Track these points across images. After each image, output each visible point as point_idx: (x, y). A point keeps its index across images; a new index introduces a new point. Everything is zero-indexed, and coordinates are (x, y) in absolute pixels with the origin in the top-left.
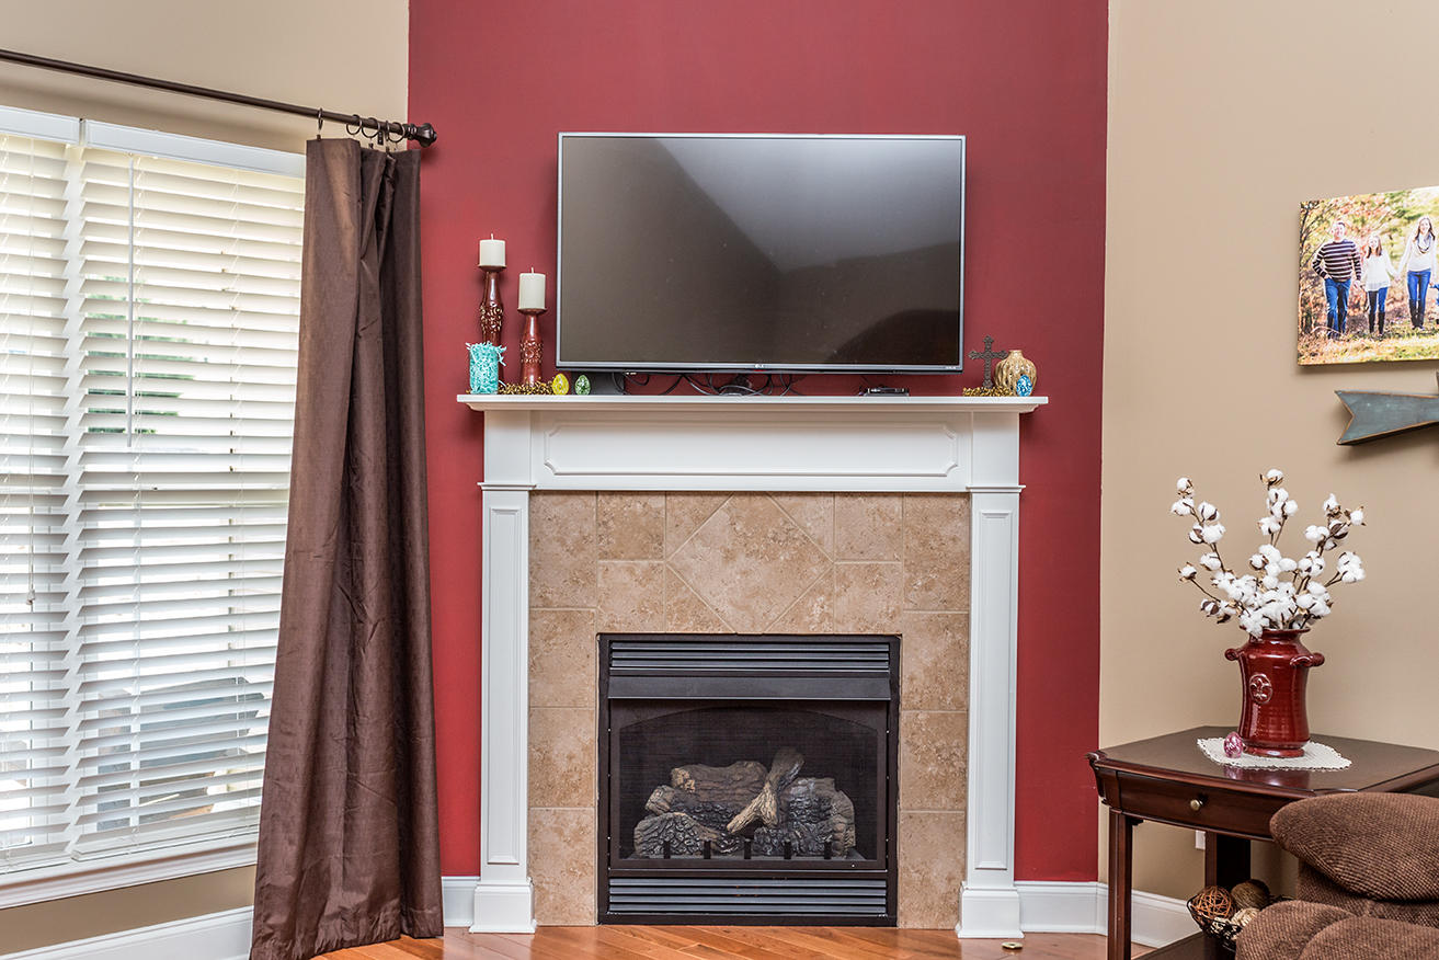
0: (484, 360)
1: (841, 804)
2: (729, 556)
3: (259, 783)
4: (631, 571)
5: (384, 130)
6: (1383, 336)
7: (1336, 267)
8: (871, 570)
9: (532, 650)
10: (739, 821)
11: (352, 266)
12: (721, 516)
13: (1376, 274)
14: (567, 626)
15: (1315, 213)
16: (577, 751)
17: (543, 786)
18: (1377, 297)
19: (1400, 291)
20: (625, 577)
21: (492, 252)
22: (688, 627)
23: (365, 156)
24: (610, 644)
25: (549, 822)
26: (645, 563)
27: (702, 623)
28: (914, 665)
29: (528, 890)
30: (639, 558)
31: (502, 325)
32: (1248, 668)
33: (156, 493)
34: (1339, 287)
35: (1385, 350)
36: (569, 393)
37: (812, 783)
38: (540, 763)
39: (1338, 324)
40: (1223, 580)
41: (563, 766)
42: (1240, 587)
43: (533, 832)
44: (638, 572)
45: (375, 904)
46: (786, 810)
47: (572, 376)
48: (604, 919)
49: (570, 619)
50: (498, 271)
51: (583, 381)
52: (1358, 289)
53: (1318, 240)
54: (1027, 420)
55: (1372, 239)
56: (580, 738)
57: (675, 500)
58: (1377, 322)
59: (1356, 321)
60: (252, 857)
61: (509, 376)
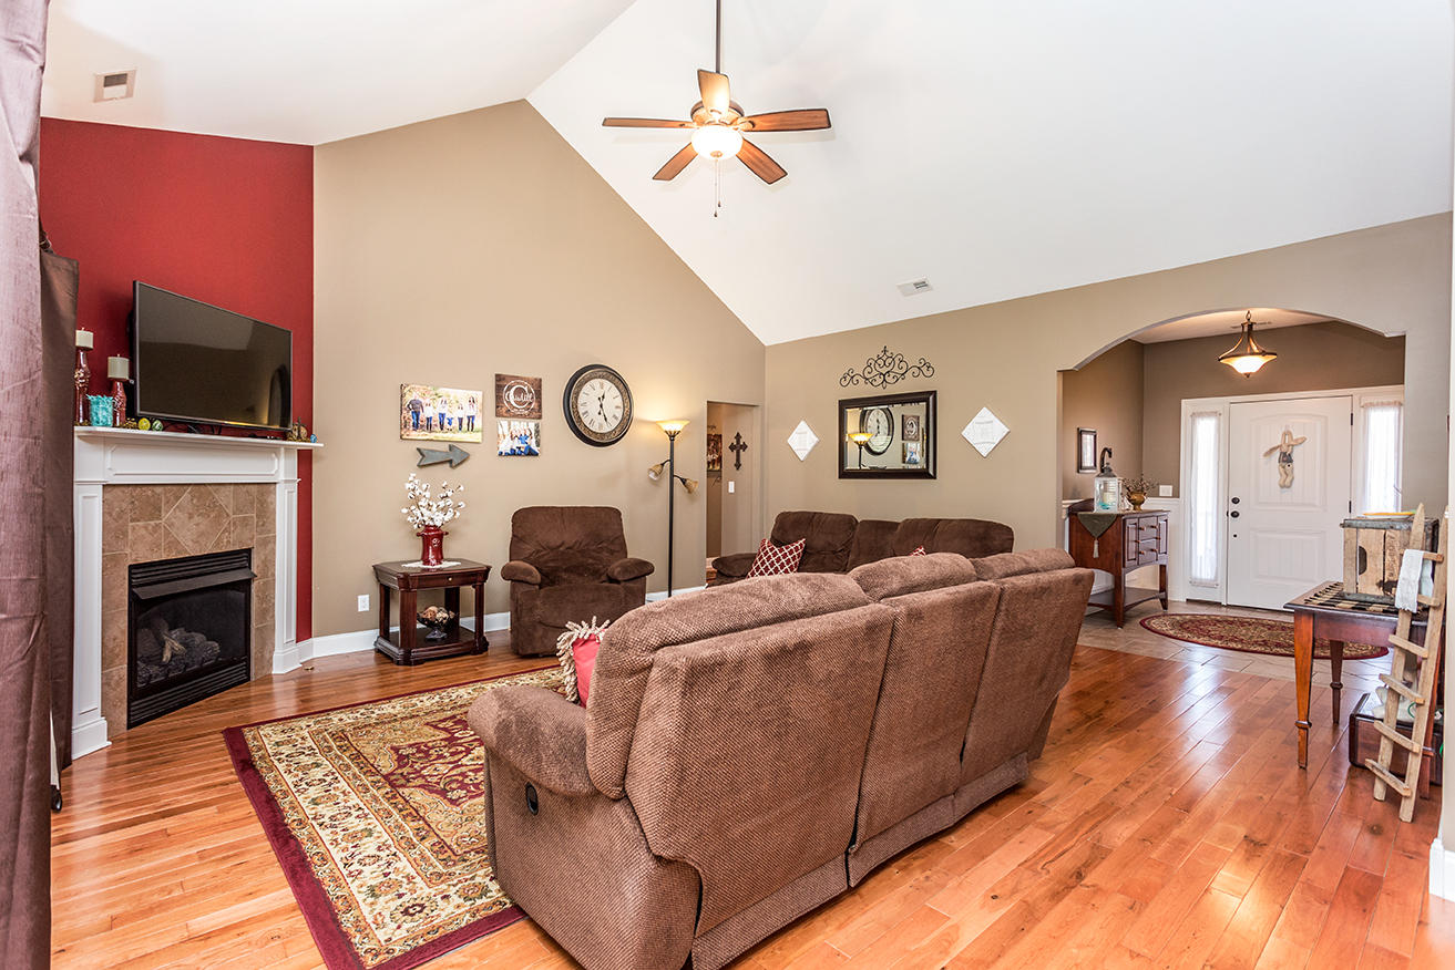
0: (104, 406)
2: (190, 516)
4: (146, 528)
6: (431, 432)
7: (416, 408)
8: (244, 519)
12: (186, 496)
13: (429, 412)
14: (113, 563)
15: (407, 389)
16: (119, 635)
18: (429, 419)
19: (436, 418)
20: (143, 532)
22: (173, 556)
24: (134, 570)
26: (152, 523)
27: (179, 553)
28: (256, 565)
30: (150, 520)
32: (420, 537)
34: (416, 414)
36: (151, 429)
39: (416, 426)
41: (111, 645)
44: (150, 528)
49: (115, 559)
52: (423, 416)
53: (409, 398)
55: (427, 401)
56: (121, 626)
57: (167, 488)
58: (429, 427)
59: (422, 426)
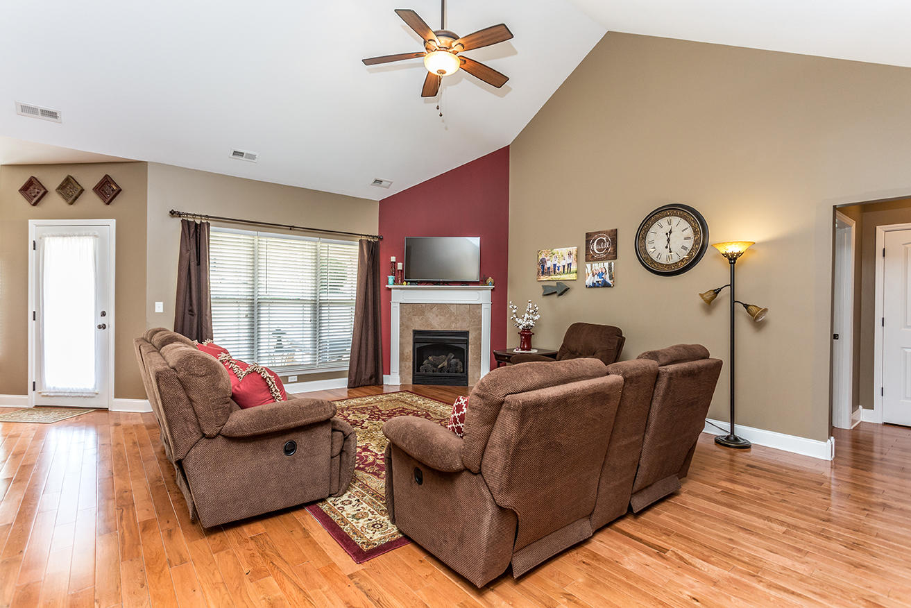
0: (391, 279)
1: (460, 363)
2: (437, 316)
3: (349, 355)
5: (373, 237)
6: (550, 275)
7: (543, 262)
8: (464, 318)
9: (400, 333)
10: (440, 366)
11: (366, 262)
12: (435, 308)
13: (549, 264)
16: (409, 352)
17: (402, 358)
18: (549, 268)
19: (552, 267)
20: (418, 320)
21: (393, 259)
23: (369, 242)
24: (416, 332)
25: (403, 365)
28: (471, 337)
29: (399, 377)
30: (420, 316)
31: (395, 272)
32: (521, 335)
33: (332, 303)
34: (543, 266)
35: (550, 278)
36: (406, 285)
37: (455, 360)
38: (401, 354)
39: (543, 273)
40: (517, 319)
41: (406, 354)
42: (520, 321)
43: (400, 367)
44: (420, 318)
45: (371, 378)
46: (449, 365)
47: (407, 282)
48: (413, 383)
49: (407, 327)
50: (394, 262)
51: (409, 283)
52: (546, 267)
53: (540, 258)
54: (493, 290)
55: (548, 258)
56: (409, 349)
58: (549, 273)
60: (348, 369)
61: (395, 282)
